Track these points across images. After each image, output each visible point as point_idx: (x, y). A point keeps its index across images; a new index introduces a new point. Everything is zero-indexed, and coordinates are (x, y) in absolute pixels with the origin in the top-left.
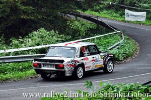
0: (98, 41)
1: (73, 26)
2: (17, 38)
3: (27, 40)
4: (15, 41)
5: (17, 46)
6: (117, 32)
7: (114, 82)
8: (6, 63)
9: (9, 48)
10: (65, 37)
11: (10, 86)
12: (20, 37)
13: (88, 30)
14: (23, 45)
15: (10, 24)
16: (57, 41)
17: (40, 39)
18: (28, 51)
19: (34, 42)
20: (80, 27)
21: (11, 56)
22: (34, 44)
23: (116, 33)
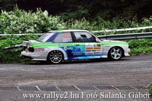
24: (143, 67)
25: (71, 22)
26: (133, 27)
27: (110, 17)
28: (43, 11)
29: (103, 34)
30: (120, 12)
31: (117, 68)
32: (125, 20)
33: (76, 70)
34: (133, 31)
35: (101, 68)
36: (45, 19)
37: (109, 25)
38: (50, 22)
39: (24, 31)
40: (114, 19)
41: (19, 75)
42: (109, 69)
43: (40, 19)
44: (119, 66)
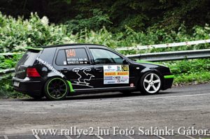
24: (199, 104)
25: (84, 34)
26: (179, 41)
27: (142, 26)
28: (41, 18)
29: (134, 53)
30: (158, 17)
31: (158, 105)
32: (166, 31)
33: (95, 109)
34: (179, 47)
35: (133, 105)
36: (44, 30)
37: (143, 38)
38: (52, 34)
39: (11, 48)
40: (149, 29)
41: (6, 118)
42: (146, 106)
43: (36, 30)
44: (163, 102)
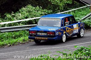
0: (73, 13)
1: (53, 2)
2: (10, 13)
3: (18, 15)
4: (9, 16)
5: (10, 20)
6: (88, 5)
7: (86, 45)
8: (2, 32)
9: (4, 21)
10: (47, 12)
11: (6, 50)
12: (12, 12)
13: (65, 5)
14: (15, 18)
15: (4, 3)
16: (41, 14)
17: (28, 13)
18: (19, 23)
19: (23, 16)
20: (59, 3)
21: (6, 27)
22: (23, 18)
23: (87, 7)
